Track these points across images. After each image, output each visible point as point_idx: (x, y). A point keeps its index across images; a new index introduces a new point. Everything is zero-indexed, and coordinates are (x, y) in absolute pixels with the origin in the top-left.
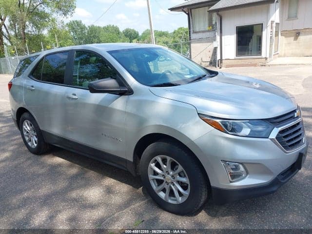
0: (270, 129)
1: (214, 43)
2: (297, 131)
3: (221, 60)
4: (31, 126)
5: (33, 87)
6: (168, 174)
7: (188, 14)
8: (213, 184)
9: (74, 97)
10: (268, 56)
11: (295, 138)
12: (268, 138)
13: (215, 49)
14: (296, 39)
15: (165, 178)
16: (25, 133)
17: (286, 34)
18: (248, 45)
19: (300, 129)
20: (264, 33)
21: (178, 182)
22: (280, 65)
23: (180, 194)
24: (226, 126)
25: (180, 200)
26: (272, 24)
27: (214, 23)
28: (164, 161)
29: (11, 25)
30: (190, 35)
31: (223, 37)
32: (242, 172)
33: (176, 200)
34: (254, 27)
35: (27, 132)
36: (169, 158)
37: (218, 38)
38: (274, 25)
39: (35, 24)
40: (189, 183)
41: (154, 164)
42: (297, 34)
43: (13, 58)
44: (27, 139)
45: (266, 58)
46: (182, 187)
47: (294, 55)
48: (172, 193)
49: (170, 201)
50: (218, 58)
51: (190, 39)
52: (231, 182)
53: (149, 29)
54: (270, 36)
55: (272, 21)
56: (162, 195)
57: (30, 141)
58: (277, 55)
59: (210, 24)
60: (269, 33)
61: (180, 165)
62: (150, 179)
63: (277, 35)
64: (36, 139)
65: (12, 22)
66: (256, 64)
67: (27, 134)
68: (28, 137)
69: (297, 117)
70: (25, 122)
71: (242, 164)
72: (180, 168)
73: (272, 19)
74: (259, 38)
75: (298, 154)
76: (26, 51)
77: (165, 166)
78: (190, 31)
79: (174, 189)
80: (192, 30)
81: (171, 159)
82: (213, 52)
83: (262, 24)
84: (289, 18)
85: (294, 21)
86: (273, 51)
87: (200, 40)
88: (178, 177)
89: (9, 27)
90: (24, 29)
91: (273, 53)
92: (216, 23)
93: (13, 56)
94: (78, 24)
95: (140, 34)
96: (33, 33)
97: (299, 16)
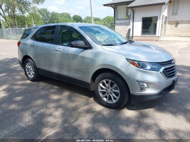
0: (160, 67)
1: (129, 26)
2: (173, 70)
3: (133, 36)
4: (31, 65)
5: (34, 44)
6: (109, 89)
7: (114, 9)
8: (132, 92)
9: (59, 50)
10: (160, 36)
11: (172, 73)
12: (158, 71)
13: (129, 30)
14: (176, 26)
15: (107, 91)
16: (27, 70)
17: (171, 23)
18: (149, 29)
19: (174, 69)
20: (158, 22)
21: (114, 92)
22: (166, 41)
23: (115, 98)
24: (139, 65)
25: (114, 101)
26: (163, 17)
27: (129, 14)
28: (107, 82)
29: (6, 9)
30: (115, 21)
31: (134, 23)
32: (146, 87)
33: (112, 102)
34: (153, 18)
35: (28, 69)
36: (110, 81)
37: (131, 23)
38: (164, 18)
39: (21, 10)
40: (119, 93)
41: (102, 84)
42: (177, 23)
43: (7, 29)
44: (28, 73)
45: (159, 37)
46: (115, 95)
47: (174, 36)
48: (110, 98)
49: (109, 102)
50: (131, 35)
51: (115, 24)
52: (140, 91)
53: (91, 16)
54: (161, 24)
55: (163, 15)
56: (105, 99)
57: (30, 74)
58: (165, 35)
59: (127, 15)
60: (161, 22)
61: (115, 84)
62: (99, 91)
63: (165, 23)
64: (33, 73)
65: (6, 7)
66: (153, 40)
67: (28, 70)
68: (28, 72)
69: (173, 63)
70: (27, 63)
71: (146, 83)
72: (115, 85)
73: (163, 14)
74: (155, 25)
75: (173, 81)
76: (16, 25)
77: (107, 85)
78: (115, 19)
79: (111, 96)
80: (116, 18)
81: (111, 81)
82: (128, 32)
83: (157, 17)
84: (173, 14)
85: (176, 16)
86: (163, 33)
87: (121, 24)
88: (114, 90)
89: (4, 11)
90: (14, 12)
91: (163, 34)
92: (131, 15)
93: (7, 28)
94: (45, 10)
95: (83, 19)
96: (19, 15)
97: (179, 13)
